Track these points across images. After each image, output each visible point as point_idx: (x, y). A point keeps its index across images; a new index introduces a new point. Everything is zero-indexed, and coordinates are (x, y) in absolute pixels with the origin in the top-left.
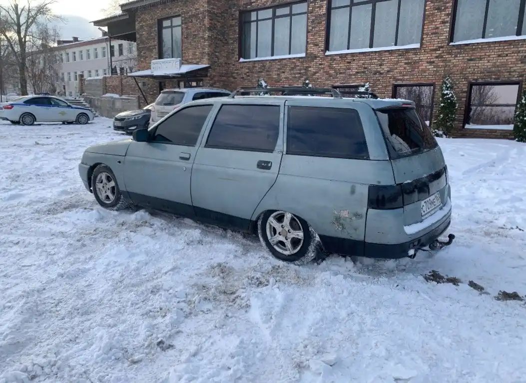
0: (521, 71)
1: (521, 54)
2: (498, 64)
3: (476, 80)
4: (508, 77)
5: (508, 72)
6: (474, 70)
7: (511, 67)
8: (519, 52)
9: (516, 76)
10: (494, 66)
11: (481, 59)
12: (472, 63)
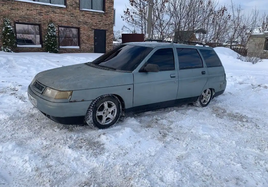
0: (40, 19)
1: (38, 11)
2: (28, 14)
3: (18, 21)
4: (34, 22)
5: (34, 19)
6: (16, 15)
7: (35, 17)
8: (37, 10)
9: (38, 21)
10: (26, 14)
11: (18, 10)
12: (13, 11)
